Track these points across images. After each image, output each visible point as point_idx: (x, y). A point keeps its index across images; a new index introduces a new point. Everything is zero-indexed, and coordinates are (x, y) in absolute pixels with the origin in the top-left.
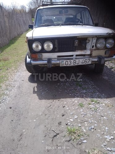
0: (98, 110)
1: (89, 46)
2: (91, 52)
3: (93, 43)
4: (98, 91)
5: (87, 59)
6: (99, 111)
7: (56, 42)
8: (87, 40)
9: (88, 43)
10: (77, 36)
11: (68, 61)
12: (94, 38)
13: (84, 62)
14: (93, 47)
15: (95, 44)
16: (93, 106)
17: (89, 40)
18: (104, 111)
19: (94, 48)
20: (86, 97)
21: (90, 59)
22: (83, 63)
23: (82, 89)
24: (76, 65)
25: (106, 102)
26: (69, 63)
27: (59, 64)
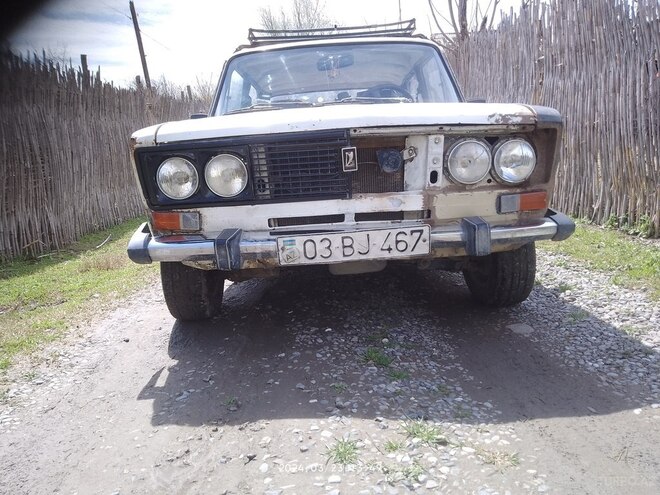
0: (421, 478)
1: (416, 175)
2: (428, 198)
3: (430, 159)
4: (468, 388)
5: (408, 231)
6: (430, 484)
7: (261, 158)
8: (404, 148)
9: (411, 160)
10: (348, 129)
11: (317, 238)
12: (432, 138)
13: (393, 247)
14: (434, 177)
15: (440, 165)
16: (407, 458)
17: (415, 150)
18: (455, 484)
19: (441, 182)
20: (388, 414)
21: (421, 232)
22: (389, 249)
23: (381, 379)
24: (356, 257)
25: (487, 441)
26: (321, 247)
27: (276, 254)
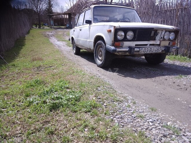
1: (158, 38)
2: (160, 42)
10: (153, 28)
12: (163, 31)
13: (157, 50)
14: (161, 38)
15: (163, 36)
17: (159, 33)
21: (161, 48)
24: (151, 52)
26: (146, 50)
27: (139, 51)
